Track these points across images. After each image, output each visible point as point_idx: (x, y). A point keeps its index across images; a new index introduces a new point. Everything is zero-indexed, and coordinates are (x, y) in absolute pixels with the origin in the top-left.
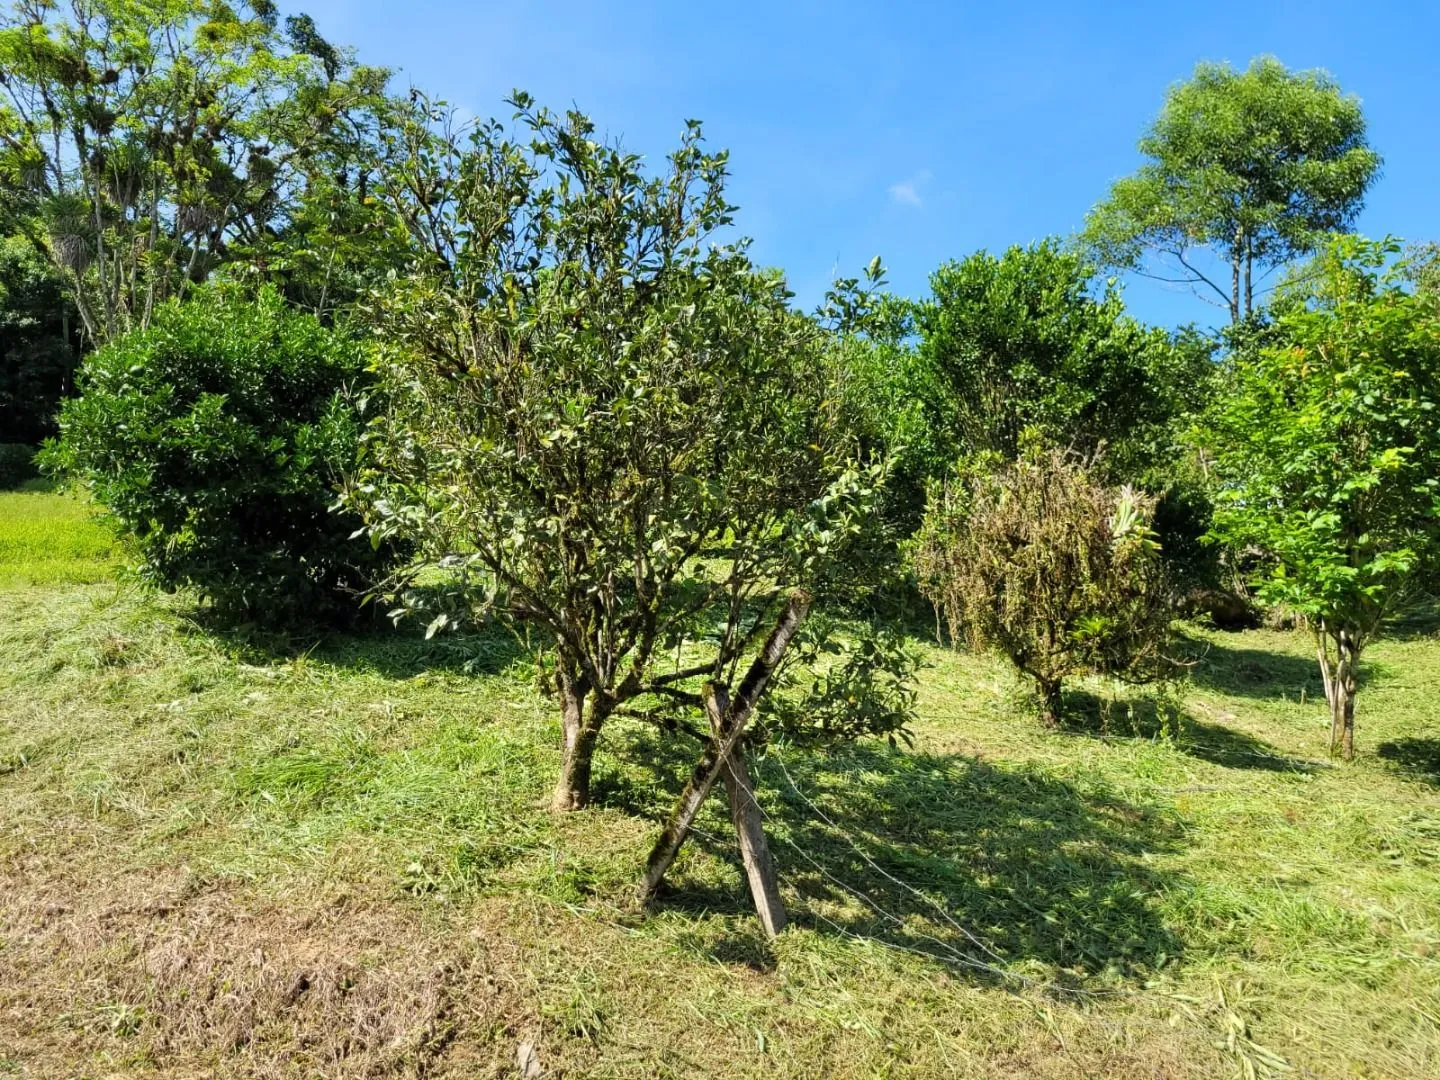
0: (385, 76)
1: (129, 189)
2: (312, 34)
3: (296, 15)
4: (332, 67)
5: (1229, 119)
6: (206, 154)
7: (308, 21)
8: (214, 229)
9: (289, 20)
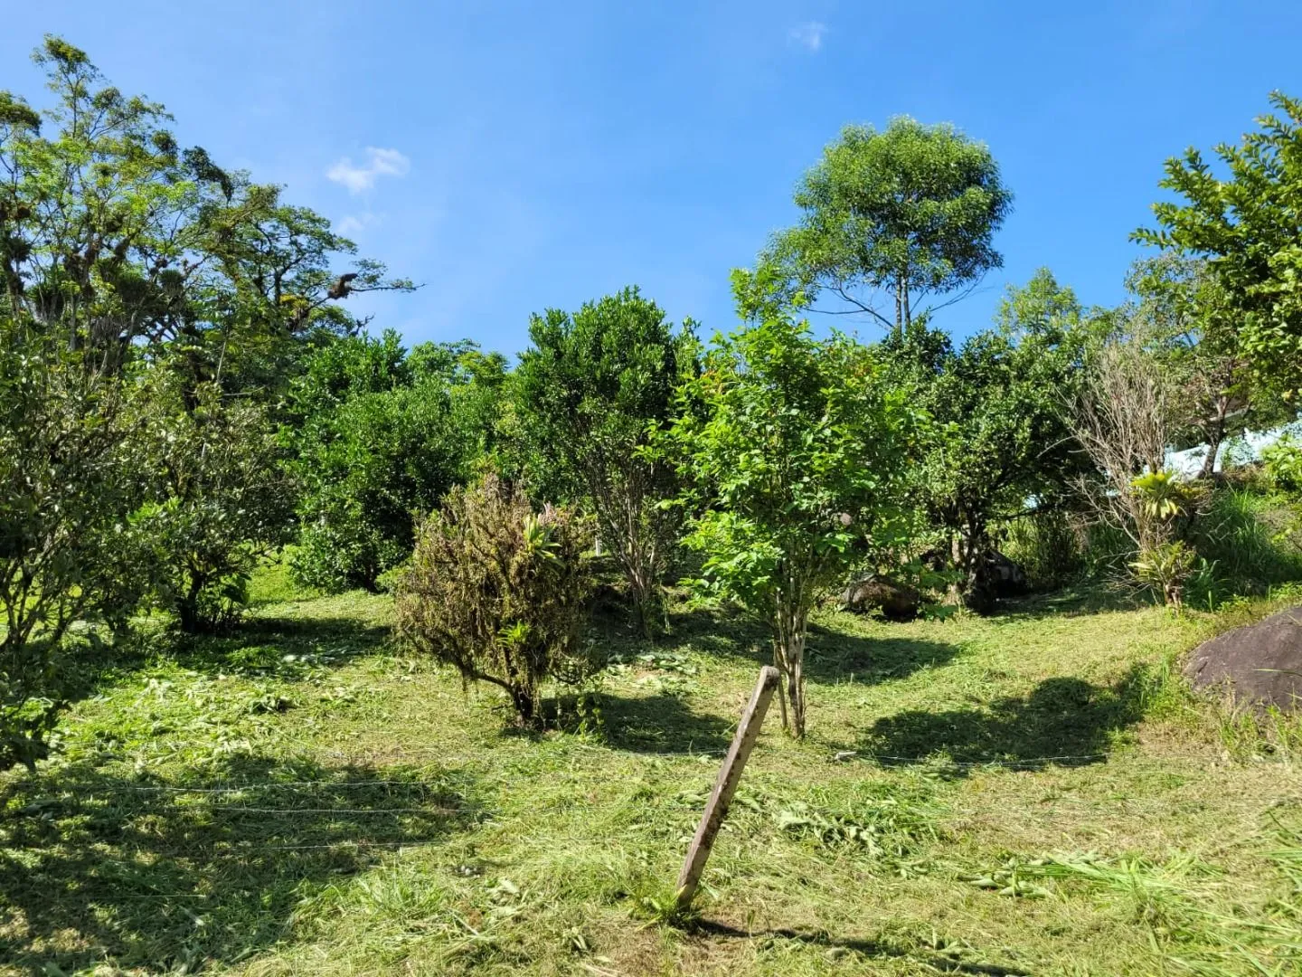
0: (274, 192)
1: (54, 307)
2: (206, 162)
3: (191, 148)
4: (228, 189)
5: (858, 173)
6: (112, 271)
7: (201, 152)
8: (123, 334)
9: (186, 152)
